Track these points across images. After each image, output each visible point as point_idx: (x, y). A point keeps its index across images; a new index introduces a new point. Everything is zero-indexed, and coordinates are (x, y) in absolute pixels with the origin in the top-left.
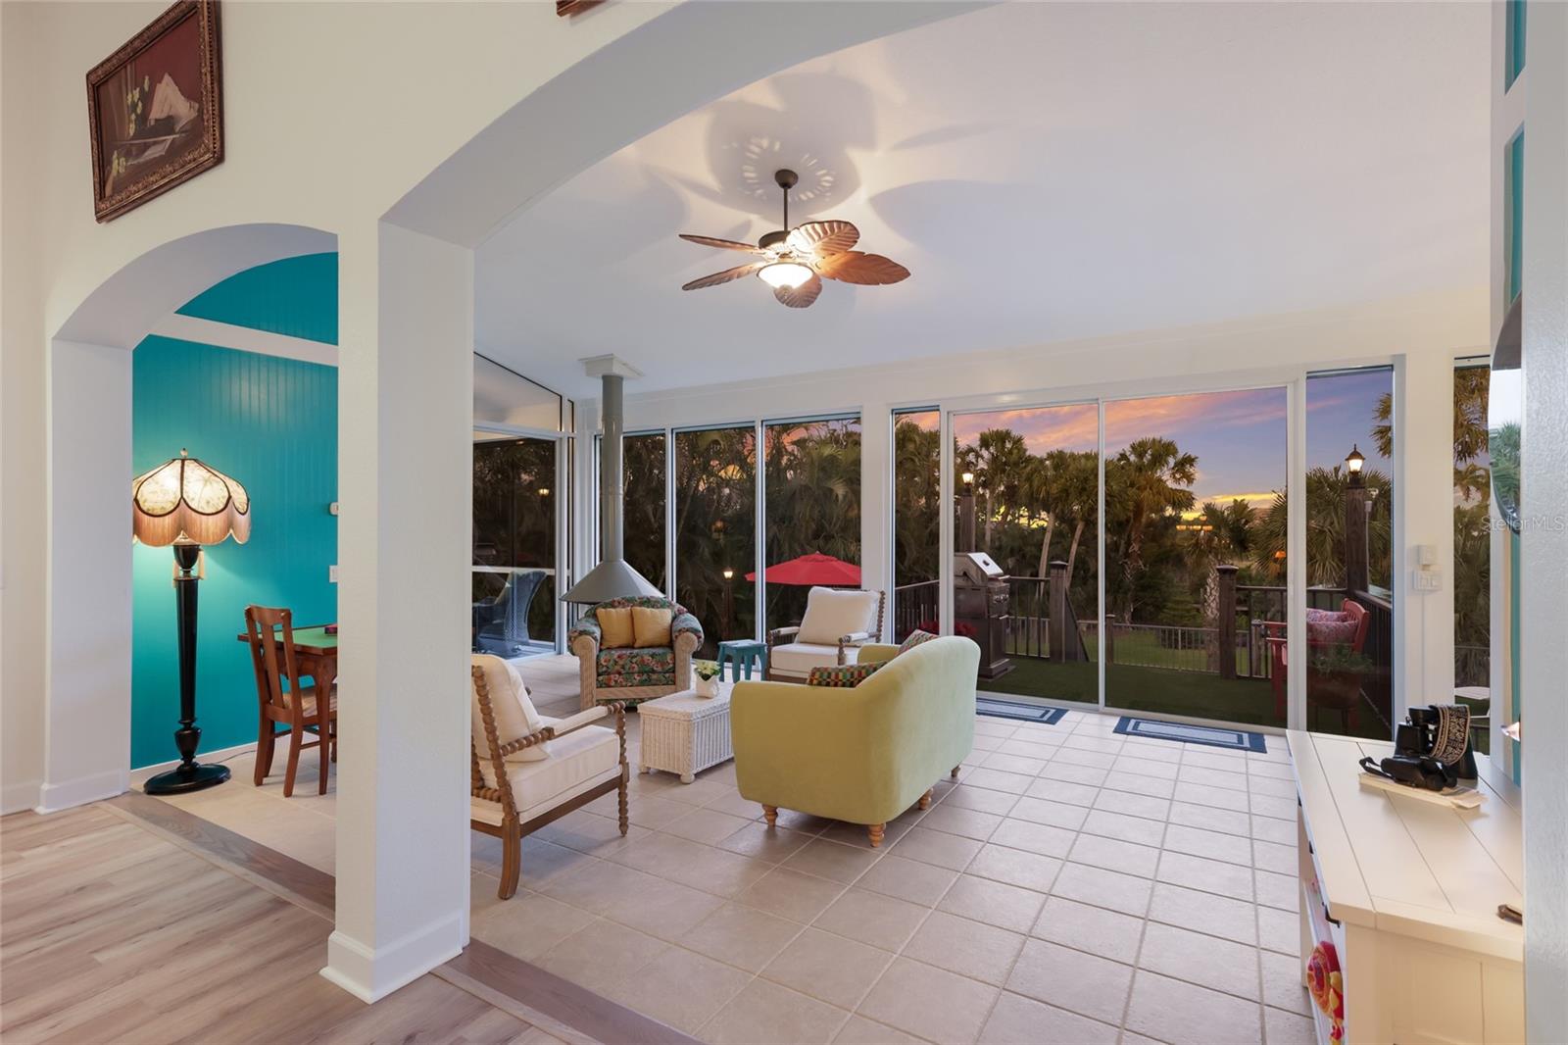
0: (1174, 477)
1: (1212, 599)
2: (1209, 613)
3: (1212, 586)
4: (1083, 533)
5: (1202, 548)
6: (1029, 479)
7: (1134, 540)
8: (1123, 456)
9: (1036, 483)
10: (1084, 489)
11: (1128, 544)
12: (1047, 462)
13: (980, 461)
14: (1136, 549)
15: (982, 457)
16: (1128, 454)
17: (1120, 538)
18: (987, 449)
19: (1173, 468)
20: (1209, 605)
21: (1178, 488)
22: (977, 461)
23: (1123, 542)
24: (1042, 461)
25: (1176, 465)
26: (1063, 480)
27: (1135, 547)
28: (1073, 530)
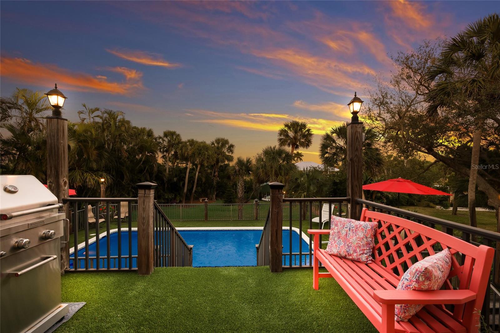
0: (228, 151)
1: (240, 190)
2: (239, 195)
3: (240, 186)
4: (200, 169)
5: (237, 173)
6: (181, 149)
7: (216, 171)
8: (213, 144)
9: (183, 151)
10: (200, 153)
11: (215, 172)
12: (188, 143)
13: (164, 142)
14: (217, 174)
15: (165, 141)
16: (214, 143)
17: (212, 170)
18: (167, 137)
19: (227, 148)
20: (239, 192)
21: (229, 155)
22: (163, 142)
23: (213, 172)
24: (186, 143)
25: (228, 147)
26: (193, 150)
27: (217, 173)
28: (197, 167)
